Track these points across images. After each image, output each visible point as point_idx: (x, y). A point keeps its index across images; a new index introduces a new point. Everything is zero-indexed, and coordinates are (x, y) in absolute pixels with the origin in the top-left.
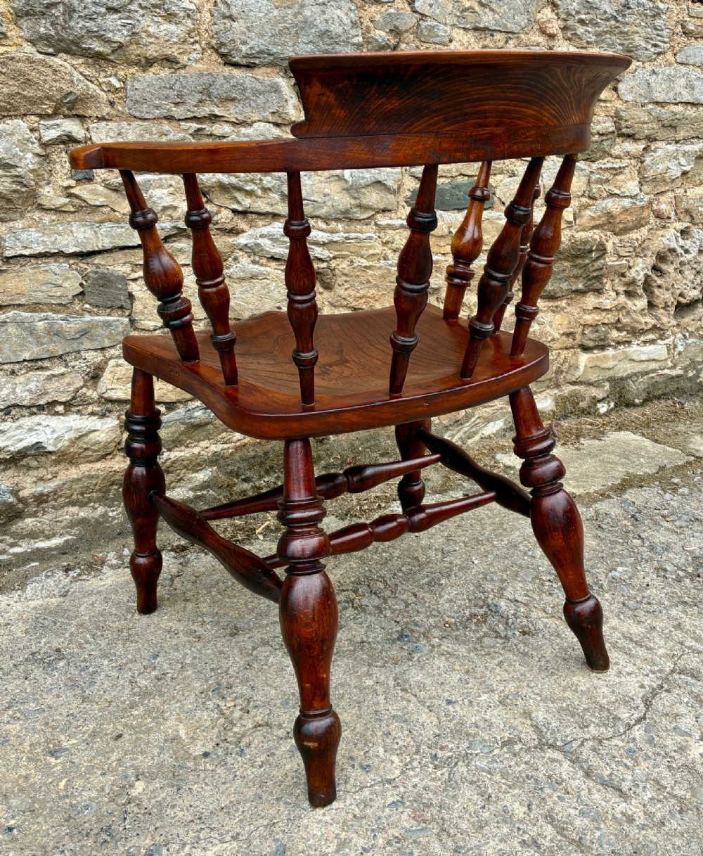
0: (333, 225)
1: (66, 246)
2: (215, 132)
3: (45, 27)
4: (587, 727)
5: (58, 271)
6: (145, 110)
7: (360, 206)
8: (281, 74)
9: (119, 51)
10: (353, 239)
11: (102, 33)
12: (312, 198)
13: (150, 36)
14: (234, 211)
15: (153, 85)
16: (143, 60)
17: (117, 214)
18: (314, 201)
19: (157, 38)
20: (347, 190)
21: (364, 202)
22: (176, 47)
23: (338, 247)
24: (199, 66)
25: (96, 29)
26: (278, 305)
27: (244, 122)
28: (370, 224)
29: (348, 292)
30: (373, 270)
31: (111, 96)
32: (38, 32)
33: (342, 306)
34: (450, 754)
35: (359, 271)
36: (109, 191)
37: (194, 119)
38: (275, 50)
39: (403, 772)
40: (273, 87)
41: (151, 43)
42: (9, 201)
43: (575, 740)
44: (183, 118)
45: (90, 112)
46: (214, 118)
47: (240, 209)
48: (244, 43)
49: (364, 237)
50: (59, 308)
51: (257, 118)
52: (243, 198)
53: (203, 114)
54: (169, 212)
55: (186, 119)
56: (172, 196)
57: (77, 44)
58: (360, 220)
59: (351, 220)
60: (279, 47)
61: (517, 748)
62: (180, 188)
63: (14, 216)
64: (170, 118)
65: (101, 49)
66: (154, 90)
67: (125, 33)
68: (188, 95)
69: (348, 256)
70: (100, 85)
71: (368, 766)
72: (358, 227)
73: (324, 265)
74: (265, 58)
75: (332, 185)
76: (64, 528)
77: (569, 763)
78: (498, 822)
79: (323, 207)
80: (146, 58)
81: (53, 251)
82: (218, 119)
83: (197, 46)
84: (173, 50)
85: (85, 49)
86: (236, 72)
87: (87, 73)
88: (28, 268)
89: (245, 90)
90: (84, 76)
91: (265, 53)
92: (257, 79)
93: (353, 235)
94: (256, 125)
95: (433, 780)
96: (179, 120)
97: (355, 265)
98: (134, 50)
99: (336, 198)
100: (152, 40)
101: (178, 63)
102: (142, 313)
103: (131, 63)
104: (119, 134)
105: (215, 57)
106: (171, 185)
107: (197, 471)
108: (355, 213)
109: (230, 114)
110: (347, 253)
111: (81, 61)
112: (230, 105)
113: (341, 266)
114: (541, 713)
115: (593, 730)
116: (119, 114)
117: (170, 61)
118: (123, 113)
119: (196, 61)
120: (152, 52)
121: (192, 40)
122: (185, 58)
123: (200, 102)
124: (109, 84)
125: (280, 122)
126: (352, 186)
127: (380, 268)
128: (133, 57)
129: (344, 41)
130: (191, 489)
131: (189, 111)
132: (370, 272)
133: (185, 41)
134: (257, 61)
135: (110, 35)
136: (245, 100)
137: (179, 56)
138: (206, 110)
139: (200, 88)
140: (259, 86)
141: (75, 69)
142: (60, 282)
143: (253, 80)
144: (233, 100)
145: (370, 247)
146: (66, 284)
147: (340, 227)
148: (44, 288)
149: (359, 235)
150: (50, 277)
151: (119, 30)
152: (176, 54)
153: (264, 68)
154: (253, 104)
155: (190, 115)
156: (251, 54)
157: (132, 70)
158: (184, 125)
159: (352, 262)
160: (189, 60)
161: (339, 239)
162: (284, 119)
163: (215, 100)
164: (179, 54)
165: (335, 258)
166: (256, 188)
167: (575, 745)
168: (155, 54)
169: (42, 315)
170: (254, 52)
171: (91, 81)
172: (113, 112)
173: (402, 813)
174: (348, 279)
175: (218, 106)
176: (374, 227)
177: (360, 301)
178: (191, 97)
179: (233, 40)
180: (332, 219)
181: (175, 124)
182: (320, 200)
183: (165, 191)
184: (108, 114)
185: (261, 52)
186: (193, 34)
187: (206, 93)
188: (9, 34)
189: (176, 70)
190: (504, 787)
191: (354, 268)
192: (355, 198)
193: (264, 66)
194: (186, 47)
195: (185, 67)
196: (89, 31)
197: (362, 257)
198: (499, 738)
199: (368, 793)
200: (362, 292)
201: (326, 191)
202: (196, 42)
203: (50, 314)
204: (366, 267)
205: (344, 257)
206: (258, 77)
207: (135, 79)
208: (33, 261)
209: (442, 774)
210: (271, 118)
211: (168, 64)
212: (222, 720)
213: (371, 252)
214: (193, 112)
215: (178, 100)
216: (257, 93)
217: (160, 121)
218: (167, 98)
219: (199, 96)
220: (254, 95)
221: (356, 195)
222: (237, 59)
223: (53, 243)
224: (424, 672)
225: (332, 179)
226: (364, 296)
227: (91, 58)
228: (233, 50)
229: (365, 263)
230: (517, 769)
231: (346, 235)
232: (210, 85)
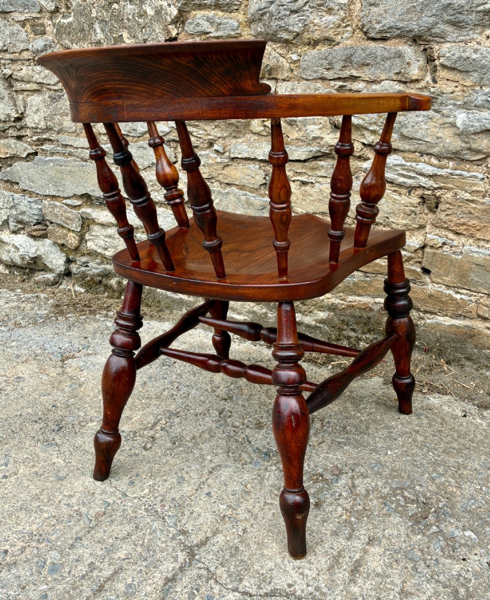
0: (444, 162)
1: (259, 155)
2: (353, 88)
3: (260, 27)
4: (223, 566)
5: (253, 169)
6: (308, 74)
7: (470, 149)
8: (409, 43)
9: (298, 38)
10: (457, 175)
11: (287, 27)
12: (426, 140)
13: (315, 25)
14: (364, 144)
15: (315, 57)
16: (312, 42)
17: (289, 139)
18: (427, 142)
19: (319, 26)
20: (458, 135)
21: (474, 146)
22: (333, 30)
23: (443, 180)
24: (349, 42)
25: (284, 25)
26: (386, 215)
27: (375, 81)
28: (481, 165)
29: (449, 217)
30: (476, 204)
31: (292, 65)
32: (257, 30)
33: (442, 228)
34: (159, 510)
35: (461, 202)
36: (287, 125)
37: (339, 79)
38: (402, 25)
39: (135, 498)
40: (396, 54)
41: (316, 30)
42: (237, 127)
43: (204, 563)
44: (332, 78)
45: (279, 77)
46: (354, 78)
47: (366, 142)
48: (379, 22)
49: (468, 175)
50: (254, 190)
51: (384, 78)
52: (369, 135)
53: (345, 76)
54: (318, 141)
55: (334, 80)
56: (321, 130)
57: (275, 36)
58: (472, 161)
59: (463, 160)
60: (405, 23)
61: (181, 537)
62: (326, 125)
63: (241, 135)
64: (323, 79)
65: (287, 37)
66: (316, 61)
67: (300, 25)
68: (336, 62)
69: (453, 189)
70: (287, 59)
71: (133, 483)
72: (468, 166)
73: (430, 192)
74: (394, 32)
75: (446, 130)
76: (246, 312)
77: (178, 567)
78: (105, 548)
79: (435, 147)
80: (314, 40)
81: (252, 157)
82: (358, 79)
83: (349, 28)
84: (330, 33)
85: (279, 38)
86: (372, 44)
87: (282, 52)
88: (240, 165)
89: (376, 57)
90: (280, 54)
91: (394, 28)
92: (385, 49)
93: (458, 172)
94: (383, 83)
95: (134, 512)
96: (330, 80)
97: (458, 197)
98: (306, 35)
99: (448, 141)
100: (316, 28)
101: (334, 41)
102: (296, 203)
103: (305, 44)
104: (292, 89)
105: (361, 35)
106: (321, 123)
107: (321, 311)
108: (466, 154)
109: (366, 75)
110: (451, 186)
111: (279, 45)
112: (365, 69)
113: (447, 196)
114: (223, 538)
115: (220, 571)
116: (295, 77)
117: (328, 41)
118: (297, 76)
119: (347, 39)
120: (316, 35)
121: (344, 25)
122: (339, 37)
123: (344, 67)
124: (291, 58)
125: (403, 80)
126: (462, 132)
127: (483, 203)
128: (306, 40)
129: (467, 11)
130: (315, 320)
131: (336, 73)
132: (473, 205)
133: (339, 26)
134: (388, 35)
135: (291, 28)
136: (377, 64)
137: (334, 36)
138: (347, 73)
139: (344, 58)
140: (386, 54)
141: (275, 50)
142: (254, 176)
143: (383, 49)
144: (368, 65)
145: (475, 185)
146: (257, 177)
147: (451, 164)
148: (247, 177)
149: (465, 173)
150: (249, 172)
151: (297, 24)
152: (331, 36)
153: (394, 40)
154: (382, 68)
155: (336, 76)
156: (383, 30)
157: (306, 49)
158: (332, 83)
159: (456, 194)
160: (342, 38)
161: (443, 174)
162: (406, 78)
163: (355, 65)
164: (335, 35)
165: (441, 188)
166: (378, 128)
167: (199, 565)
168: (318, 37)
169: (244, 192)
170: (385, 28)
171: (284, 57)
172: (291, 75)
173: (101, 508)
174: (451, 207)
175: (357, 70)
176: (485, 169)
177: (461, 227)
178: (337, 64)
179: (370, 22)
180: (444, 158)
181: (326, 82)
182: (432, 141)
183: (317, 127)
184: (287, 77)
185: (391, 28)
186: (345, 21)
187: (348, 60)
188: (242, 34)
189: (334, 46)
190: (141, 542)
191: (457, 199)
192: (466, 142)
193: (394, 38)
194: (340, 30)
195: (338, 44)
196: (280, 27)
197: (466, 192)
198: (187, 526)
199: (112, 490)
200: (462, 220)
201: (440, 135)
202: (349, 25)
203: (248, 192)
204: (468, 200)
205: (449, 189)
206: (387, 47)
207: (306, 54)
208: (244, 162)
209: (141, 513)
210: (394, 78)
211: (328, 43)
212: (150, 425)
213: (474, 188)
214: (339, 74)
215: (328, 67)
216: (384, 59)
217: (317, 80)
218: (321, 65)
219: (342, 64)
220: (383, 60)
221: (466, 140)
222: (372, 35)
223: (253, 153)
224: (232, 473)
225: (446, 125)
226: (463, 224)
227: (284, 43)
228: (369, 28)
229: (468, 196)
230: (159, 543)
231: (451, 172)
232: (352, 55)
